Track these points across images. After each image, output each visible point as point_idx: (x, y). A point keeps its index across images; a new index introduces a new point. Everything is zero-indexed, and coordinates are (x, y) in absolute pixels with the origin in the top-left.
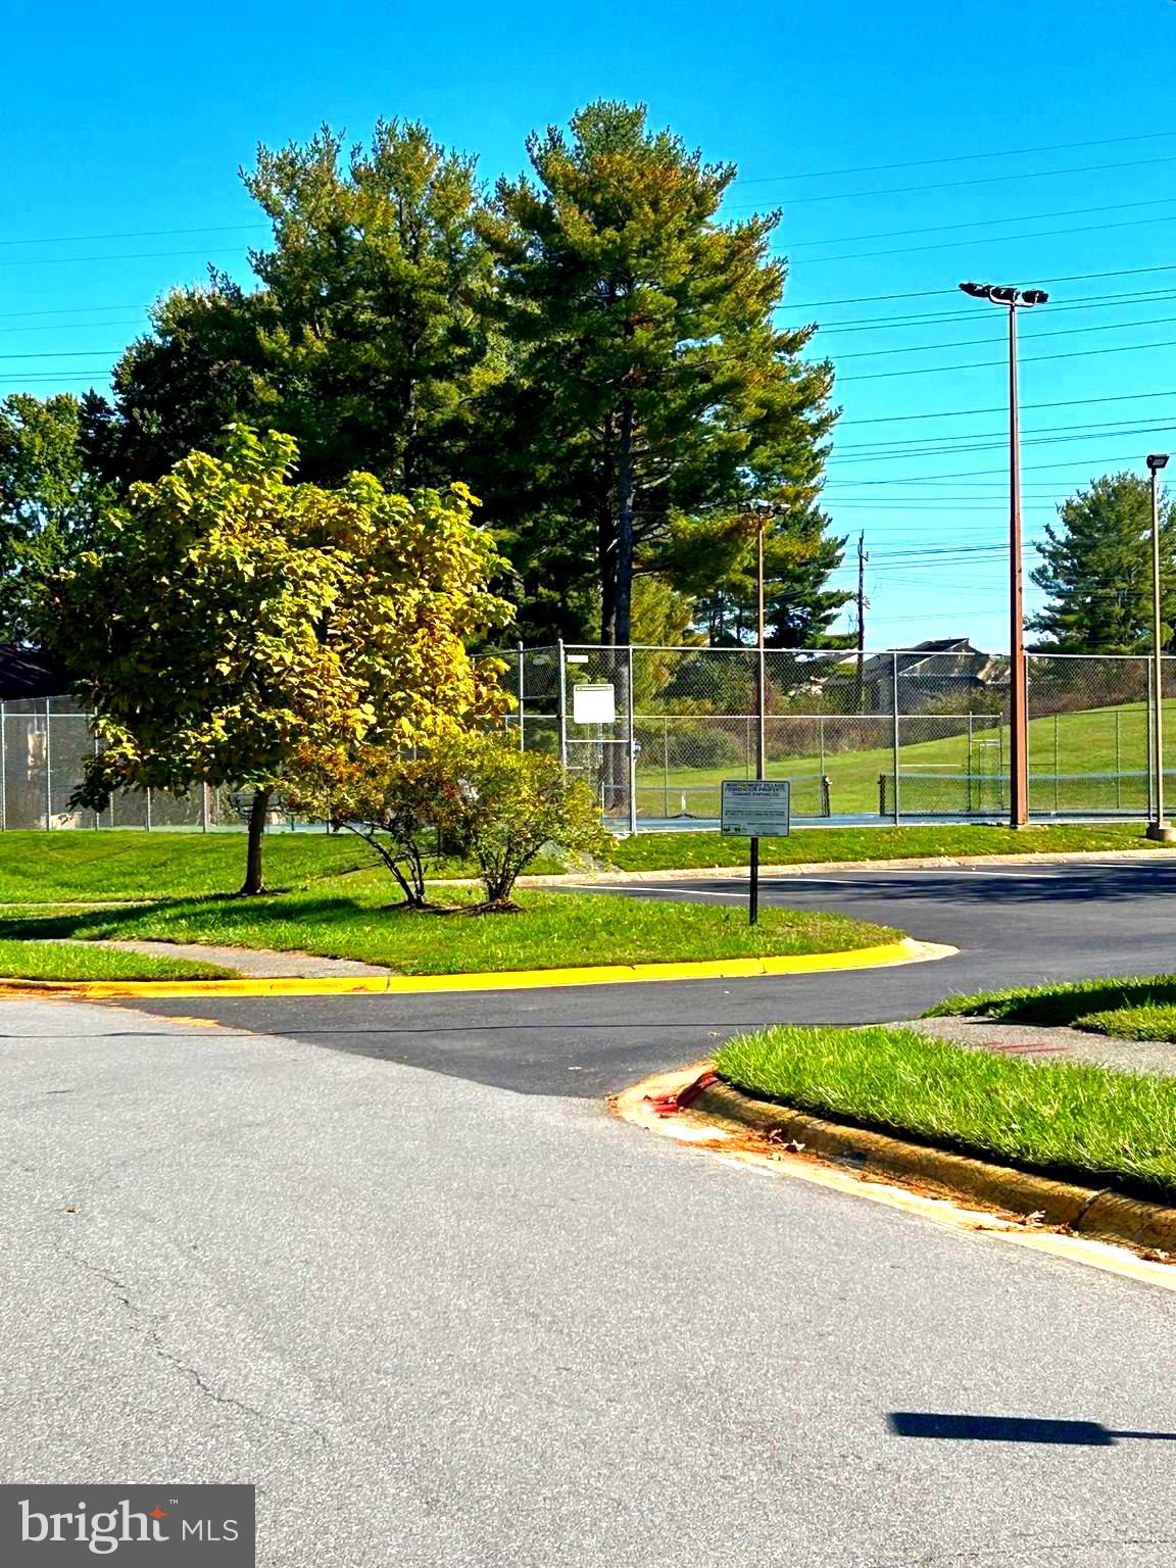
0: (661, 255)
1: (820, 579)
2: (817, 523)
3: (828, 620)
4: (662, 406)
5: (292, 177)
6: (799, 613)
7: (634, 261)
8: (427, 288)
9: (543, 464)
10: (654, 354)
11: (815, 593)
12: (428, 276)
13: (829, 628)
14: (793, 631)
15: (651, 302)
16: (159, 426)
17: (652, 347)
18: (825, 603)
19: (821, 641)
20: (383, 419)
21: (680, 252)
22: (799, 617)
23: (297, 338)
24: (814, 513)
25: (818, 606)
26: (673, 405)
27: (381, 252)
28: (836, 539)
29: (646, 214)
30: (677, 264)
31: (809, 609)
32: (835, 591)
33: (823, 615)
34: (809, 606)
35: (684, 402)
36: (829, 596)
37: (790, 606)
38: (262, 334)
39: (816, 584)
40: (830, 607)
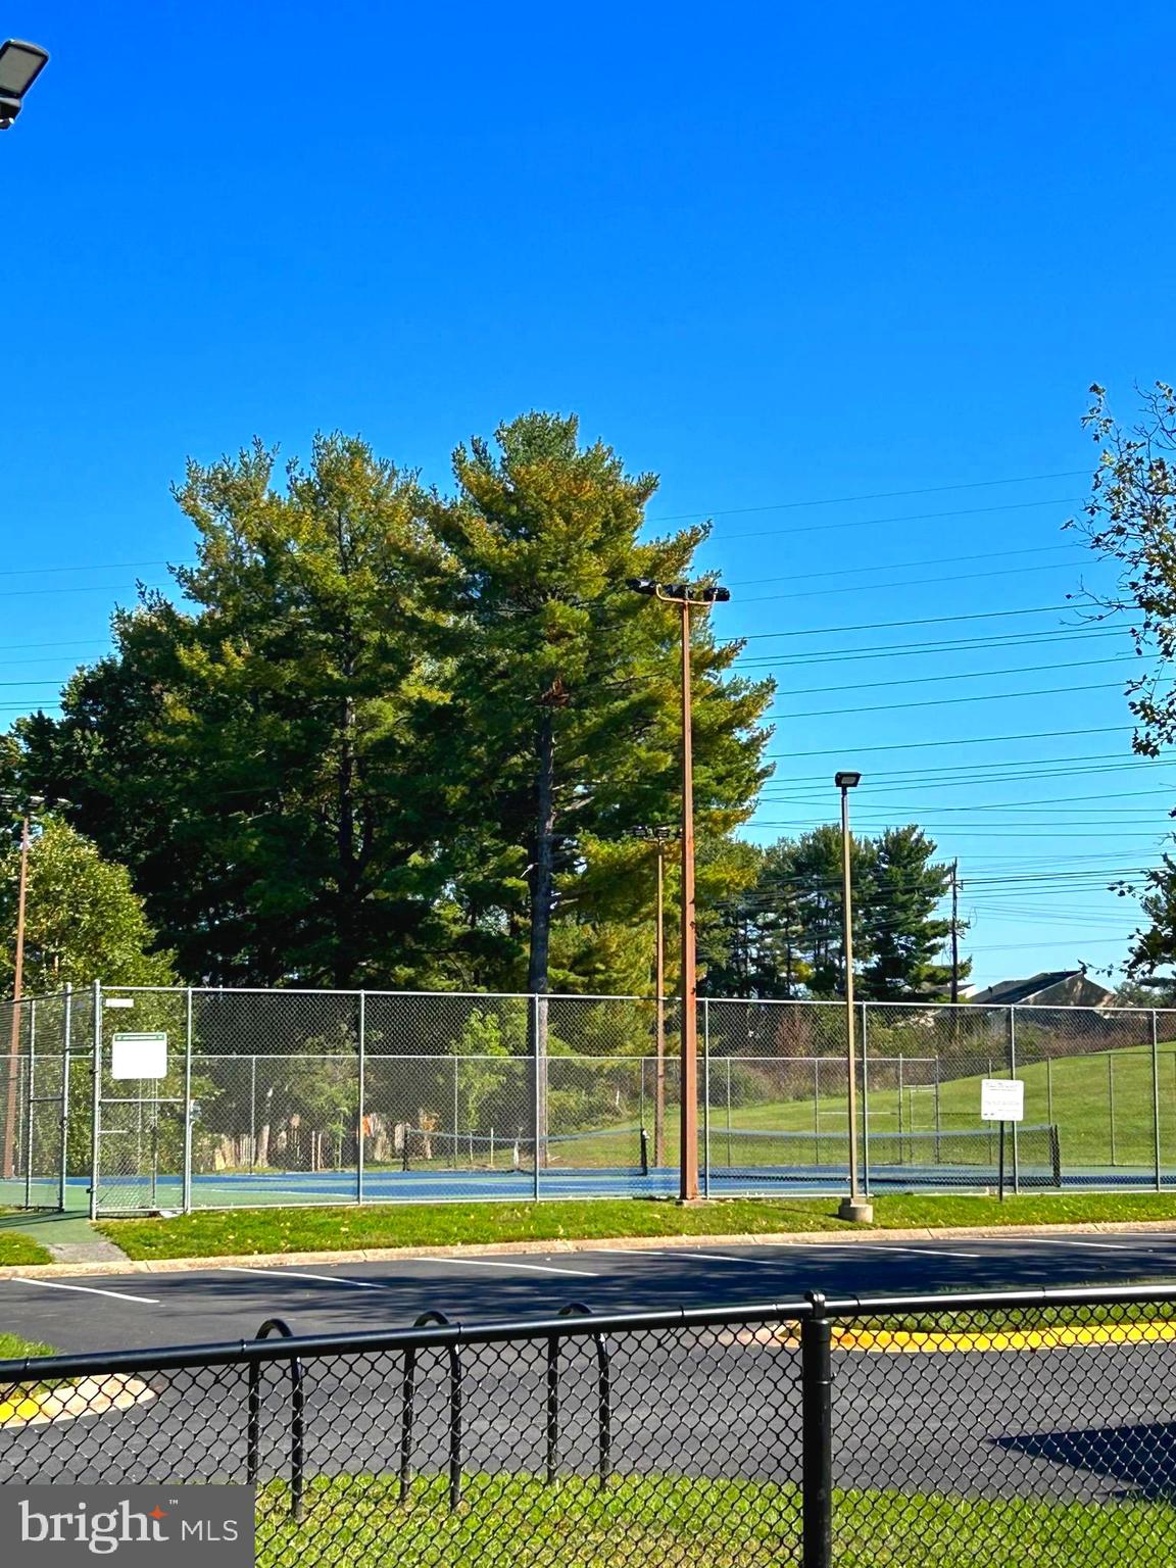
0: (573, 567)
1: (925, 908)
2: (921, 849)
3: (933, 950)
4: (576, 724)
5: (225, 491)
6: (902, 942)
7: (544, 574)
8: (359, 603)
9: (455, 785)
10: (566, 670)
11: (920, 922)
12: (357, 592)
13: (934, 958)
14: (899, 959)
15: (561, 616)
16: (101, 747)
17: (561, 663)
18: (930, 932)
19: (925, 972)
20: (300, 739)
21: (594, 566)
22: (903, 947)
23: (217, 657)
24: (918, 841)
25: (922, 935)
26: (587, 724)
27: (309, 567)
28: (943, 866)
29: (557, 525)
30: (592, 577)
31: (913, 938)
32: (941, 920)
33: (928, 944)
34: (914, 935)
35: (600, 720)
36: (934, 925)
37: (894, 936)
38: (182, 652)
39: (922, 913)
40: (935, 936)
